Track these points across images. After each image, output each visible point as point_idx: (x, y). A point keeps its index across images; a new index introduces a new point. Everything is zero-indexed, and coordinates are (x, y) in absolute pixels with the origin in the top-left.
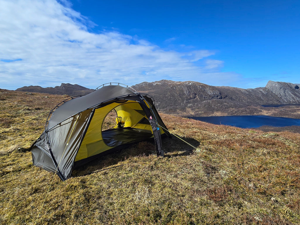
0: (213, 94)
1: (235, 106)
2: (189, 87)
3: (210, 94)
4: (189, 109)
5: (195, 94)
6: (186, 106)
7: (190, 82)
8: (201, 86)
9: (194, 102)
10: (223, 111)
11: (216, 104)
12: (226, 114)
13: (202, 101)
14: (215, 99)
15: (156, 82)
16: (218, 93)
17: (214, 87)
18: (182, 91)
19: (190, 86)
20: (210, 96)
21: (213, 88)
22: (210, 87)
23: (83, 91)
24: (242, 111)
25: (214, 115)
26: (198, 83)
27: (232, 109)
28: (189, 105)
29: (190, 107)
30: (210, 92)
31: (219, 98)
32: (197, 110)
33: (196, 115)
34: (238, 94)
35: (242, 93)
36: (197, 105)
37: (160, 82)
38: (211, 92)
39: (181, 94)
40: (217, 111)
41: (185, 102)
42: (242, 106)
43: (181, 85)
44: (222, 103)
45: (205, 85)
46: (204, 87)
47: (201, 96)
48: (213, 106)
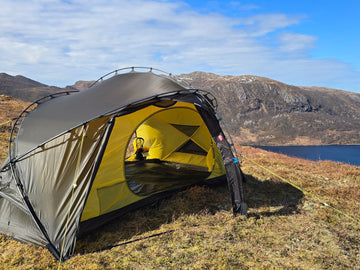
0: (295, 103)
1: (338, 127)
2: (247, 87)
3: (288, 101)
4: (247, 131)
5: (260, 101)
6: (241, 124)
7: (249, 77)
8: (270, 84)
9: (257, 116)
10: (313, 136)
11: (300, 121)
12: (318, 142)
13: (272, 114)
14: (298, 112)
15: (182, 75)
16: (305, 101)
17: (297, 88)
18: (234, 94)
19: (249, 85)
20: (288, 105)
21: (295, 90)
22: (289, 87)
23: (34, 89)
24: (351, 137)
25: (294, 143)
26: (264, 79)
27: (330, 132)
28: (246, 123)
29: (247, 127)
30: (289, 99)
31: (306, 109)
32: (262, 132)
33: (259, 142)
34: (343, 102)
35: (352, 101)
36: (263, 123)
37: (190, 75)
38: (291, 97)
39: (232, 101)
40: (302, 135)
41: (238, 117)
42: (351, 127)
43: (233, 82)
44: (311, 120)
45: (279, 83)
46: (278, 87)
47: (270, 106)
48: (293, 126)
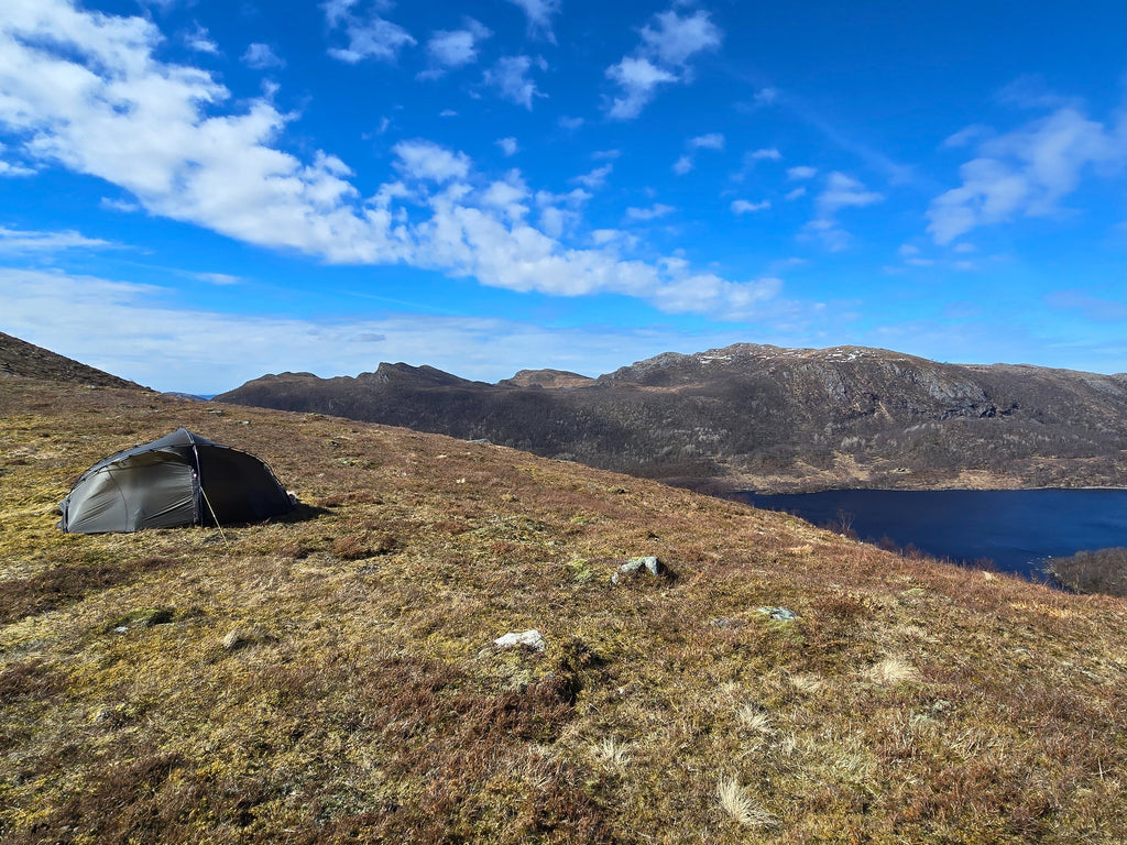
0: (955, 399)
1: (1061, 450)
2: (846, 369)
3: (938, 396)
4: (849, 459)
5: (875, 398)
6: (835, 444)
7: (848, 350)
8: (896, 363)
9: (869, 430)
10: (999, 467)
11: (968, 438)
12: (1014, 483)
13: (903, 424)
14: (962, 418)
15: (710, 352)
16: (978, 393)
17: (957, 368)
18: (818, 384)
19: (851, 365)
20: (939, 405)
21: (953, 373)
22: (939, 366)
24: (1094, 470)
25: (957, 484)
26: (883, 353)
27: (1042, 461)
28: (847, 442)
29: (849, 450)
30: (939, 390)
31: (981, 412)
32: (881, 461)
33: (875, 482)
34: (1068, 395)
35: (1092, 391)
36: (882, 442)
37: (726, 352)
38: (945, 387)
39: (815, 398)
40: (974, 466)
41: (828, 429)
42: (1094, 448)
43: (815, 360)
44: (993, 435)
45: (915, 359)
46: (914, 368)
47: (899, 407)
48: (953, 448)
